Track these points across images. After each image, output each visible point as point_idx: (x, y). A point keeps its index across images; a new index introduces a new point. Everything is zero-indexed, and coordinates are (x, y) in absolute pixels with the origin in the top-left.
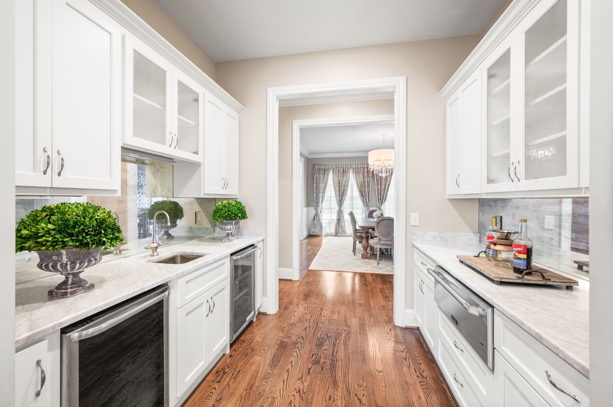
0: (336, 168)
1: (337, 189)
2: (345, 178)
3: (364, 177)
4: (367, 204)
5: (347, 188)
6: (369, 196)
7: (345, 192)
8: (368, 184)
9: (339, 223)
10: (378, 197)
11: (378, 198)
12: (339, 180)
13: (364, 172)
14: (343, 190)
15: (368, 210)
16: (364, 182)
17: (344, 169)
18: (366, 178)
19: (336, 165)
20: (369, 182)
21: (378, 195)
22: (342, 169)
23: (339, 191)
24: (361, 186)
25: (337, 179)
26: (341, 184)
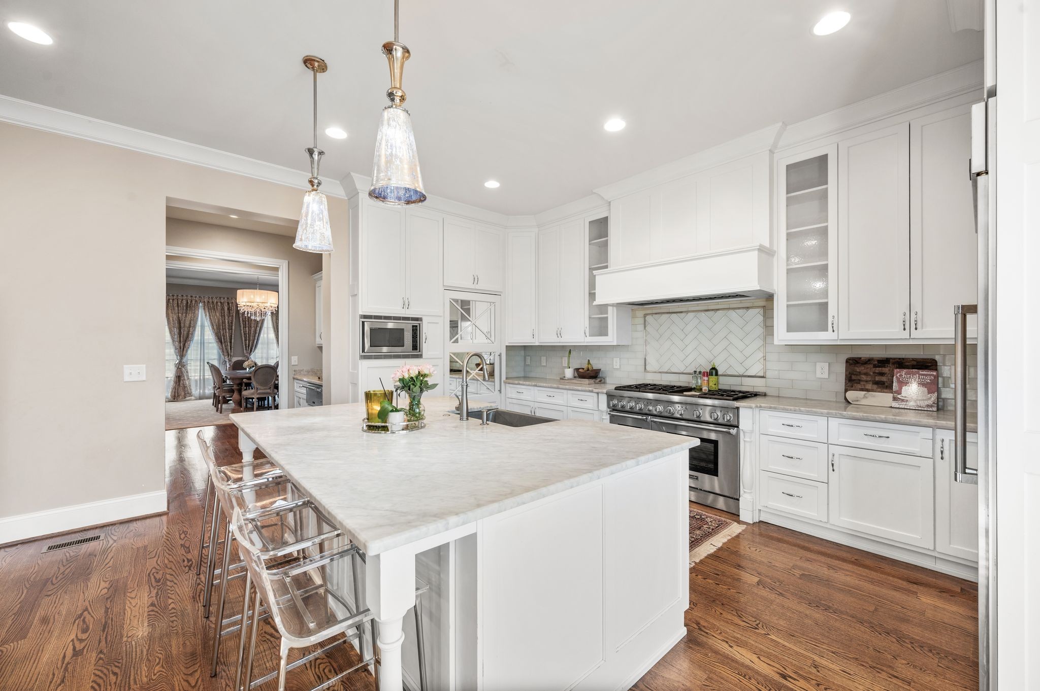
0: (173, 300)
1: (176, 331)
2: (189, 316)
3: (223, 316)
4: (228, 352)
5: (194, 330)
6: (231, 342)
7: (190, 336)
8: (229, 326)
9: (179, 381)
10: (245, 343)
11: (246, 345)
12: (179, 318)
13: (223, 309)
14: (185, 333)
15: (230, 361)
16: (224, 322)
17: (187, 303)
18: (226, 317)
19: (173, 296)
20: (232, 323)
21: (246, 340)
22: (185, 302)
23: (180, 333)
24: (218, 328)
25: (175, 317)
26: (182, 325)
